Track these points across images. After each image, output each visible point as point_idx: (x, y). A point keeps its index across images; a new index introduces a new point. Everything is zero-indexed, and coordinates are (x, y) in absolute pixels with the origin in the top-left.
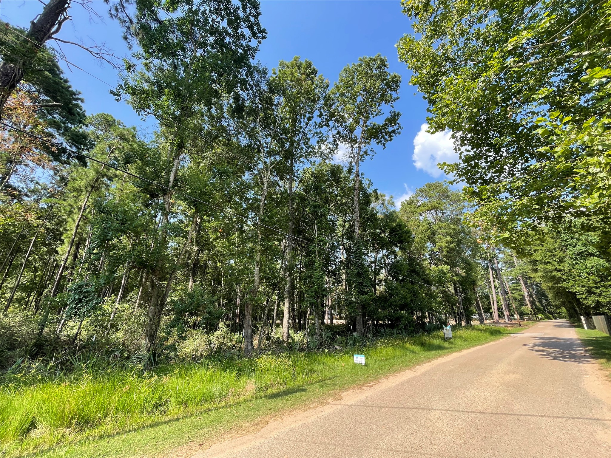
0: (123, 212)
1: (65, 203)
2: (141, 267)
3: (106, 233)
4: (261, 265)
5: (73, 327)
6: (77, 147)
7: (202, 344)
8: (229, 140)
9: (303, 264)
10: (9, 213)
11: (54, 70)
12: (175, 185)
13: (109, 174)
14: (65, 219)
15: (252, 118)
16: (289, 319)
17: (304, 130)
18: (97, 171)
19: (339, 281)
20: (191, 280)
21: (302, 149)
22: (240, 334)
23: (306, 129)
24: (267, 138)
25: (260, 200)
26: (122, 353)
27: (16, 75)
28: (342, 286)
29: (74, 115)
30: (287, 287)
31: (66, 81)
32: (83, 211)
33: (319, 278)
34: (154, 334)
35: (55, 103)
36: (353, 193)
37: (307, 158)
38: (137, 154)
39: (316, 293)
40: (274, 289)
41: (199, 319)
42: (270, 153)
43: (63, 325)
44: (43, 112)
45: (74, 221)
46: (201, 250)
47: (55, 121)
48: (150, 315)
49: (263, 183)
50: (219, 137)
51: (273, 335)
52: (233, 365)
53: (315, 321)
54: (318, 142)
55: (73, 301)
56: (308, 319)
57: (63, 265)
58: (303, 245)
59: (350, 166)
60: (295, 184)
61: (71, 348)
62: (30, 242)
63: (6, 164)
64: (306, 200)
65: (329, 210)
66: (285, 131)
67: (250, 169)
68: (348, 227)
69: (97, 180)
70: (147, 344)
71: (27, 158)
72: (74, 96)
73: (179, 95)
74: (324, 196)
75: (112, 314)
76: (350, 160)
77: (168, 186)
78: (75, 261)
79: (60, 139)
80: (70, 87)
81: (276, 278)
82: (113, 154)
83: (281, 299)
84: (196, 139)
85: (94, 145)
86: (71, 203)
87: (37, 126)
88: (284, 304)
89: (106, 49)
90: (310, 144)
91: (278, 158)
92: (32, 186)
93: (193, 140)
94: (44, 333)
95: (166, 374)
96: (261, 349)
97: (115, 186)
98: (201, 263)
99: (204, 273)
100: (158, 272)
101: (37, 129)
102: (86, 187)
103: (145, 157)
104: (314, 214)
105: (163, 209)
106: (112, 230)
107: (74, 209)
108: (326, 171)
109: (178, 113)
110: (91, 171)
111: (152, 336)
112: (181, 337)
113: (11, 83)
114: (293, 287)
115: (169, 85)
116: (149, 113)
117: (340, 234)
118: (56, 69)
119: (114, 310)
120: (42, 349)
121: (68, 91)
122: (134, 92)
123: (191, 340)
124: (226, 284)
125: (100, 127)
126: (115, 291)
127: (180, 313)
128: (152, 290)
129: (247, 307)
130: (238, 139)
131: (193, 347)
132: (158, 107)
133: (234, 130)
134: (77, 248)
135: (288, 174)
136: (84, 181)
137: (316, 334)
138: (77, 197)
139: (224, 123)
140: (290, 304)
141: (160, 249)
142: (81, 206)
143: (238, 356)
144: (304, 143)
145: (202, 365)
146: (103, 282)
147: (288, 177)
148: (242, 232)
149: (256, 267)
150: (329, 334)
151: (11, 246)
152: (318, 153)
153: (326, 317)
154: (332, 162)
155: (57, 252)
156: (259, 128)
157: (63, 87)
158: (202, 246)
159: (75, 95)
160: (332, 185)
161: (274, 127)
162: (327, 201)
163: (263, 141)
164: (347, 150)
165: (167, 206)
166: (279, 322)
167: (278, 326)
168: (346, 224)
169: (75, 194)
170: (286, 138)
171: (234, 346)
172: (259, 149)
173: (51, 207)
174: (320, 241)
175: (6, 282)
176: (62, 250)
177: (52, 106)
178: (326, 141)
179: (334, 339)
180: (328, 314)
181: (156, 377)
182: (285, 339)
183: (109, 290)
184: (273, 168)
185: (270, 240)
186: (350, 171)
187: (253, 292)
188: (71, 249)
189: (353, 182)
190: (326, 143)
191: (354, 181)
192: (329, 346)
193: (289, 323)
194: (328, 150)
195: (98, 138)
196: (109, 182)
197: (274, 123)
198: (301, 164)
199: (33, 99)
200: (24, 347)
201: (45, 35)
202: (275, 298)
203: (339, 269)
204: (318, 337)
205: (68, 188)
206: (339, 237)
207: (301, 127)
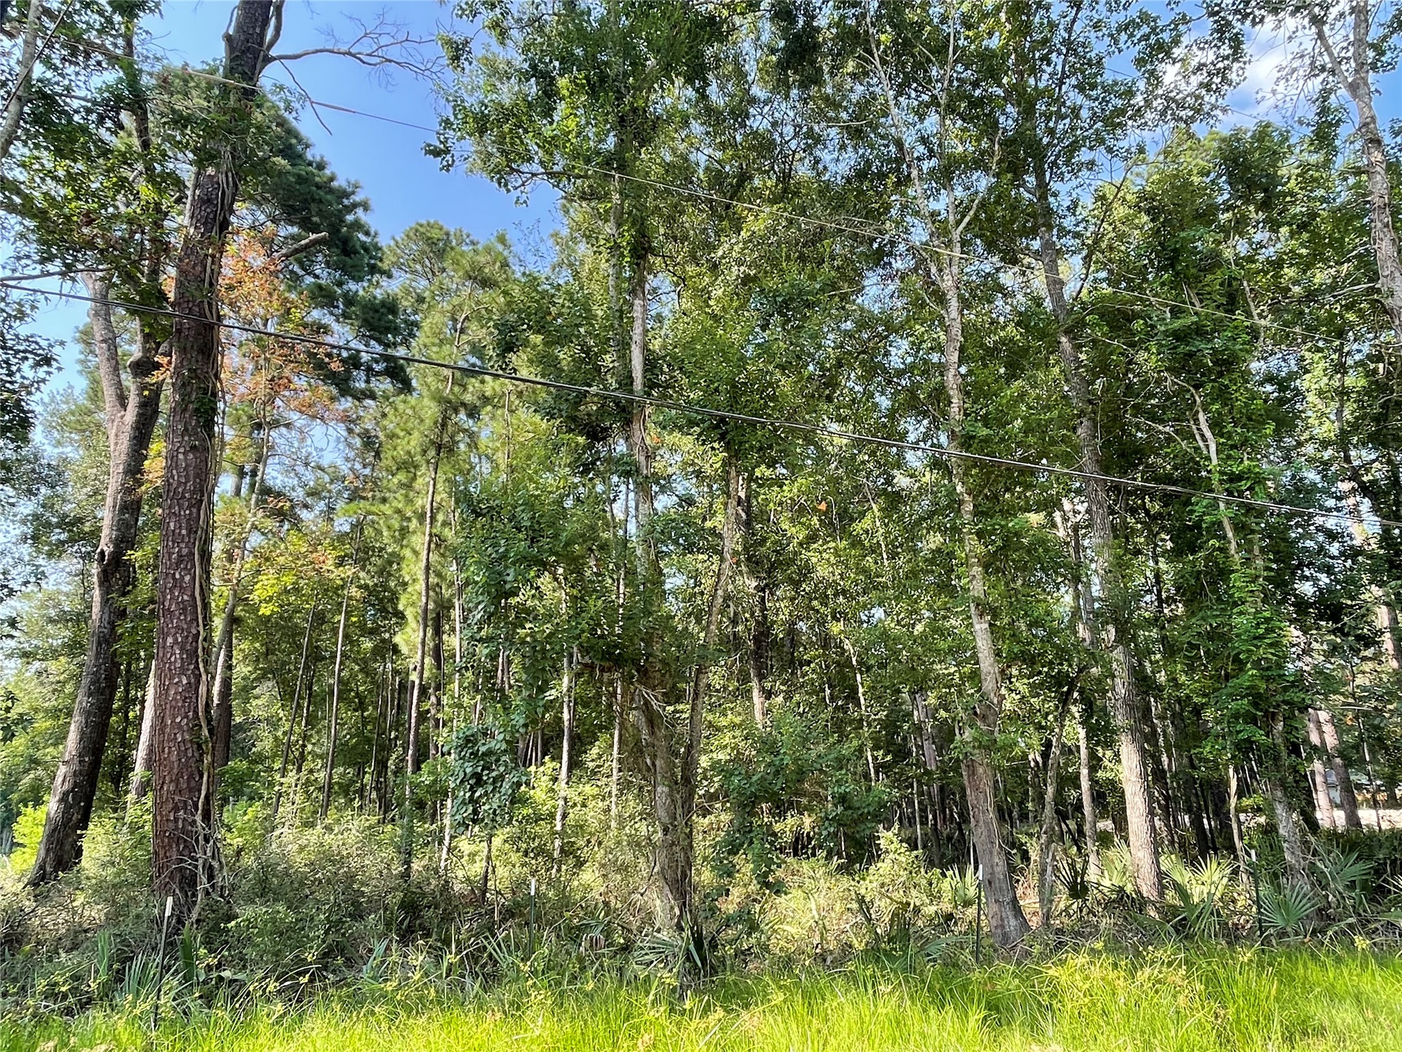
0: (529, 504)
1: (386, 509)
2: (607, 664)
3: (500, 574)
4: (995, 614)
5: (472, 855)
6: (380, 342)
7: (837, 907)
8: (785, 177)
9: (1169, 588)
10: (281, 560)
11: (290, 146)
12: (650, 385)
13: (468, 398)
14: (393, 554)
15: (851, 66)
16: (1151, 813)
17: (1069, 30)
18: (440, 399)
19: (1359, 638)
20: (756, 693)
21: (1075, 112)
22: (962, 874)
23: (1078, 27)
24: (922, 120)
25: (942, 368)
26: (608, 933)
27: (223, 192)
28: (1376, 658)
29: (356, 252)
30: (1121, 687)
31: (321, 166)
32: (431, 523)
33: (1261, 637)
34: (684, 875)
35: (313, 236)
36: (1364, 231)
37: (1102, 141)
38: (529, 315)
39: (1257, 699)
40: (1065, 700)
41: (807, 821)
42: (945, 175)
43: (449, 850)
44: (292, 272)
45: (416, 553)
46: (767, 587)
47: (320, 287)
48: (662, 813)
49: (941, 299)
50: (751, 178)
51: (1092, 875)
52: (964, 987)
53: (1272, 815)
54: (1140, 62)
55: (462, 782)
56: (1239, 810)
57: (417, 682)
58: (1156, 507)
59: (1324, 111)
60: (1071, 268)
61: (480, 914)
62: (335, 631)
63: (251, 433)
64: (1136, 316)
65: (1254, 332)
66: (990, 66)
67: (879, 257)
68: (1367, 391)
69: (444, 425)
70: (672, 908)
71: (287, 404)
72: (346, 202)
73: (603, 78)
74: (1214, 280)
75: (558, 817)
76: (1316, 84)
77: (631, 392)
78: (439, 668)
79: (342, 334)
80: (332, 179)
81: (1063, 654)
82: (464, 337)
83: (1101, 734)
84: (682, 213)
85: (415, 324)
86: (400, 506)
87: (288, 312)
88: (1117, 754)
89: (387, 29)
90: (1108, 77)
91: (982, 182)
92: (310, 477)
93: (670, 220)
94: (414, 876)
95: (746, 1006)
96: (1059, 932)
97: (488, 429)
98: (779, 632)
99: (794, 663)
100: (658, 675)
101: (291, 321)
102: (425, 452)
103: (549, 318)
104: (1184, 364)
105: (629, 470)
106: (514, 563)
107: (409, 519)
108: (1204, 173)
109: (611, 142)
110: (426, 402)
111: (680, 884)
112: (767, 885)
113: (220, 218)
114: (1143, 683)
115: (567, 61)
116: (534, 175)
117: (1328, 429)
118: (294, 141)
119: (561, 802)
120: (419, 917)
121: (331, 191)
122: (482, 125)
123: (796, 893)
124: (876, 696)
125: (418, 267)
126: (550, 746)
127: (747, 805)
128: (652, 733)
129: (973, 773)
130: (817, 161)
131: (808, 919)
132: (550, 145)
133: (796, 135)
134: (438, 632)
135: (1033, 233)
136: (416, 434)
137: (1287, 870)
138: (408, 486)
139: (759, 122)
140: (1143, 751)
141: (648, 602)
142: (423, 507)
143: (976, 953)
144: (1080, 88)
145: (856, 982)
146: (522, 722)
147: (1036, 244)
148: (894, 500)
149: (975, 620)
150: (1357, 870)
151: (300, 647)
152: (1148, 104)
153: (1321, 798)
154: (1225, 125)
155: (396, 650)
156: (884, 90)
157: (318, 186)
158: (769, 572)
159: (346, 195)
160: (1240, 226)
161: (943, 64)
162: (1233, 300)
163: (909, 139)
164: (1294, 47)
165: (642, 459)
166: (1107, 825)
167: (1104, 840)
168: (1349, 381)
169: (402, 477)
170: (1000, 92)
171: (949, 917)
172: (898, 170)
173: (358, 526)
174: (1234, 478)
175: (309, 741)
176: (407, 642)
177: (307, 246)
178: (1176, 42)
179: (1382, 891)
180: (1329, 786)
181: (720, 1013)
182: (1148, 891)
183: (535, 745)
184: (967, 229)
185: (1009, 512)
186: (1323, 137)
187: (984, 718)
188: (425, 635)
189: (1352, 181)
190: (1177, 52)
191: (1358, 172)
192: (1364, 923)
193: (1153, 828)
194: (1195, 80)
195: (421, 300)
196: (471, 422)
197: (940, 50)
198: (1085, 173)
199: (268, 243)
200: (381, 911)
201: (256, 58)
202: (1074, 732)
203: (1351, 584)
204: (1304, 884)
205: (384, 463)
206: (1325, 444)
207: (1053, 26)
